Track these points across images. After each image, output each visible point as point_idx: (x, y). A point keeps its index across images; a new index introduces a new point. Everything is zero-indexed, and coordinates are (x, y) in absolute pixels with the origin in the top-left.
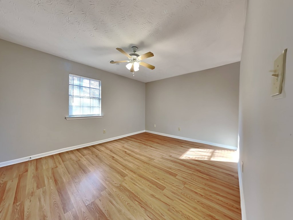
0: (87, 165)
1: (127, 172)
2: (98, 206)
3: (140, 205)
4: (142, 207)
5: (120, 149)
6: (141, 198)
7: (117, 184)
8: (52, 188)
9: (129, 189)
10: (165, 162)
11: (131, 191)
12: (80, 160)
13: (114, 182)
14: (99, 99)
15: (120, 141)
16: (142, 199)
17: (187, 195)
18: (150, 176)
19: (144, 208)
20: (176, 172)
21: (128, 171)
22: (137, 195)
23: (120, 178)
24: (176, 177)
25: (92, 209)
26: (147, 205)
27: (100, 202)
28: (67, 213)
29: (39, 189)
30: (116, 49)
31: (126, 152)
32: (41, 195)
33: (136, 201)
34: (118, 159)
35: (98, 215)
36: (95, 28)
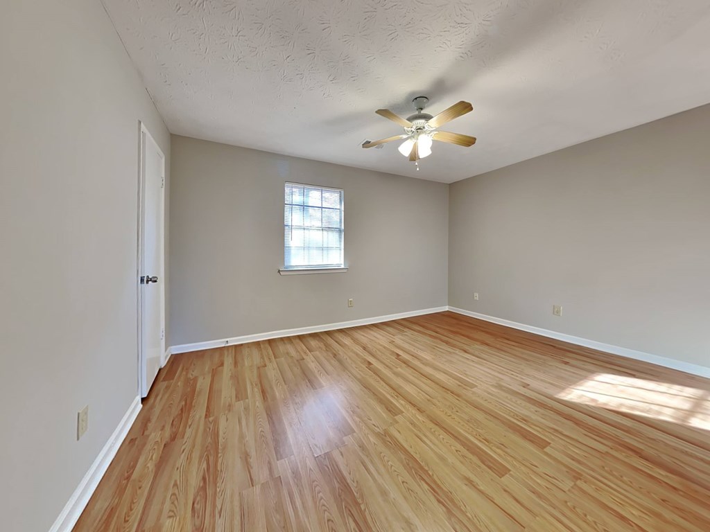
0: (316, 372)
1: (402, 404)
2: (337, 466)
3: (435, 496)
4: (439, 501)
5: (384, 347)
6: (435, 477)
7: (378, 427)
8: (257, 404)
9: (405, 446)
10: (507, 398)
11: (412, 453)
12: (304, 359)
13: (371, 420)
14: (340, 231)
15: (385, 327)
16: (439, 482)
17: (586, 515)
18: (462, 429)
19: (444, 505)
20: (545, 435)
21: (403, 402)
22: (426, 468)
23: (384, 415)
24: (545, 450)
25: (326, 468)
26: (452, 501)
27: (341, 457)
28: (283, 460)
29: (239, 400)
30: (377, 112)
31: (398, 355)
32: (242, 413)
33: (423, 482)
34: (380, 370)
35: (337, 485)
36: (331, 78)
